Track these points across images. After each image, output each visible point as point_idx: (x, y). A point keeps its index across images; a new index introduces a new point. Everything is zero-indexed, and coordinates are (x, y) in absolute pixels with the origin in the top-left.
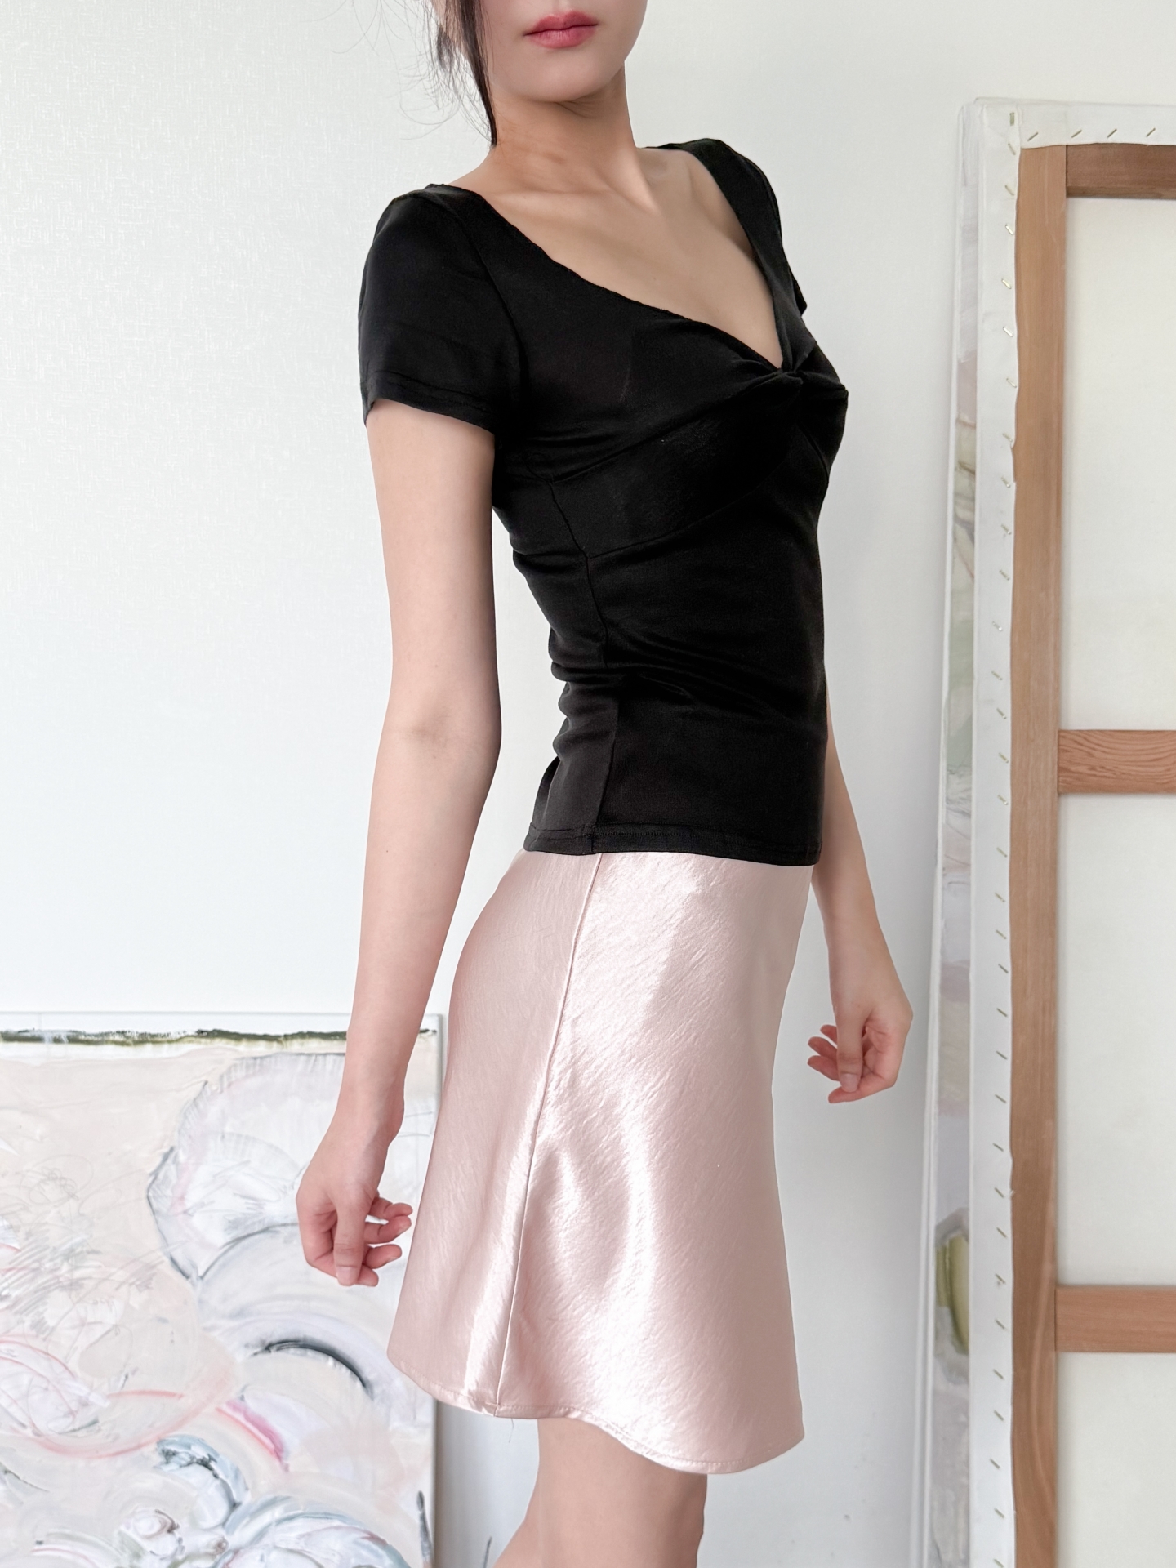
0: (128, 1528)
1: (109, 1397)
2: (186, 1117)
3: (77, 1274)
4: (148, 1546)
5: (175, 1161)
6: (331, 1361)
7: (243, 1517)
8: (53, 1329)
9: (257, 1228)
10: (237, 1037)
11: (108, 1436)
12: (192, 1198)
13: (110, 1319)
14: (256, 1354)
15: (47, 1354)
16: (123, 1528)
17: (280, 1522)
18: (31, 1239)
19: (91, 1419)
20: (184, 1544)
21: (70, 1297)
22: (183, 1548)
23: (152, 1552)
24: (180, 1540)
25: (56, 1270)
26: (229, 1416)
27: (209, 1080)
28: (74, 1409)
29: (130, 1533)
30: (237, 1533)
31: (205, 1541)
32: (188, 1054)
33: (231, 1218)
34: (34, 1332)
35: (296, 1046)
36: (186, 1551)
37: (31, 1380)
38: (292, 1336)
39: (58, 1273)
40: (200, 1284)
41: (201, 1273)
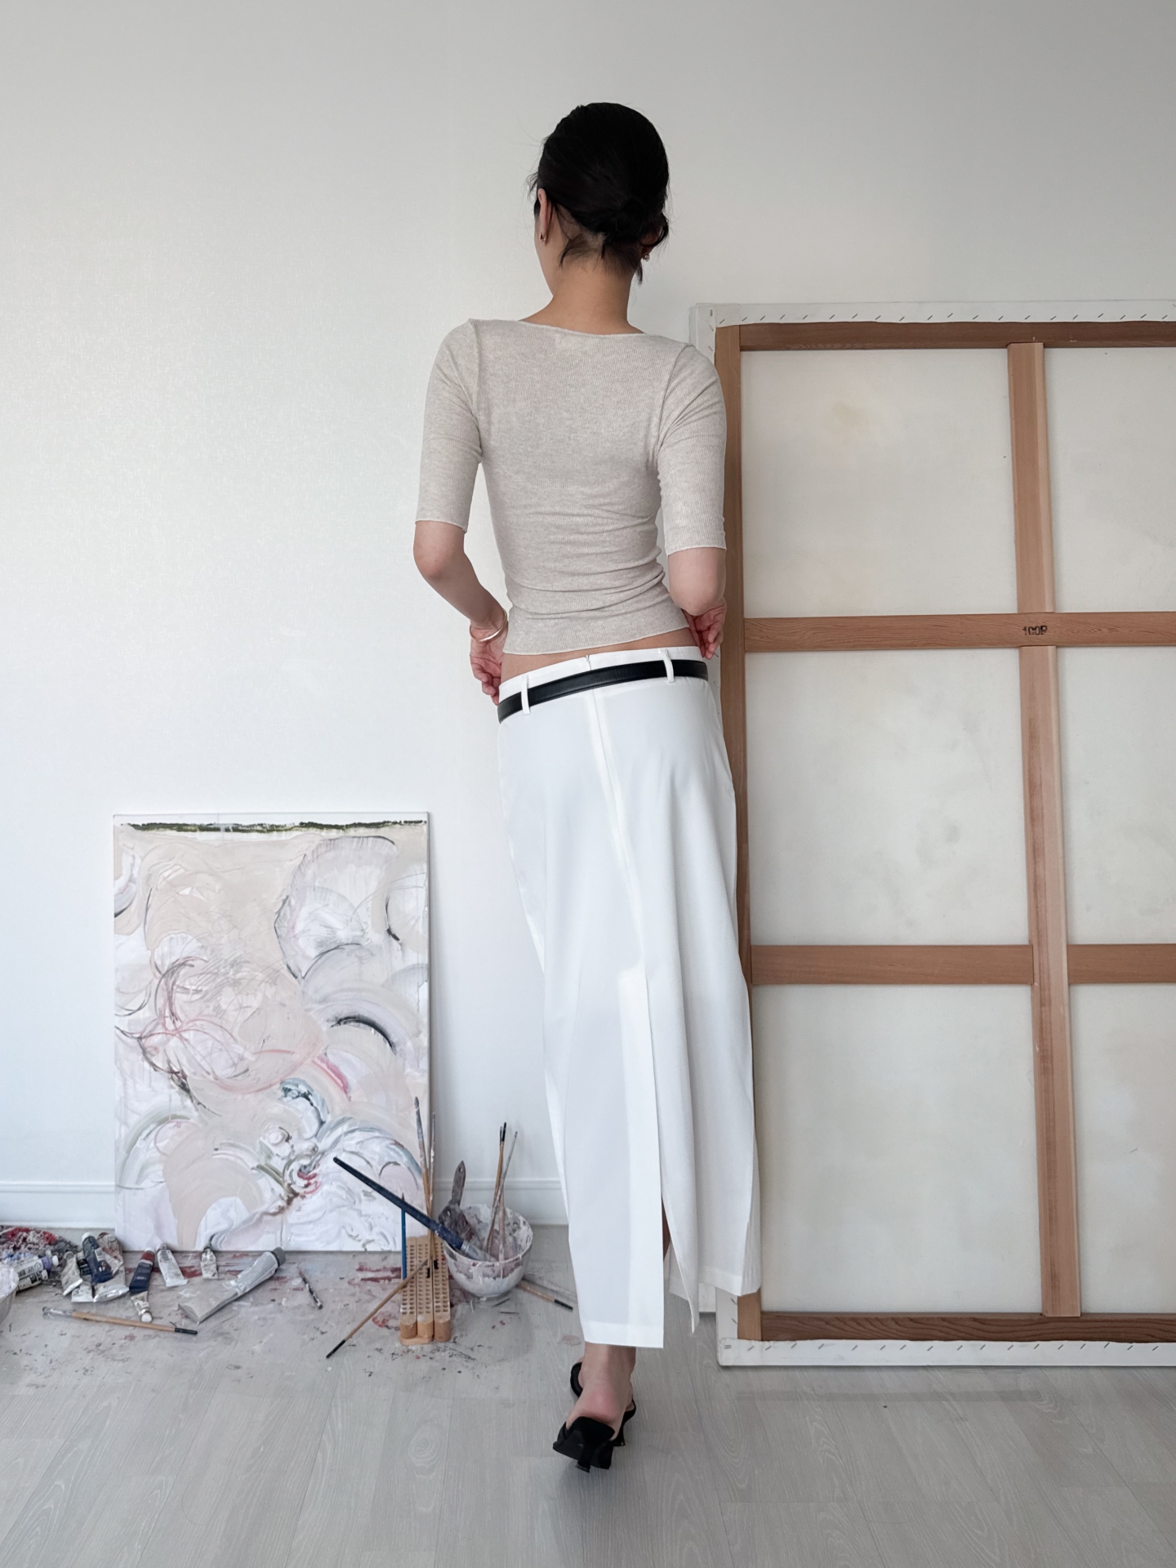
0: (264, 1139)
1: (254, 1054)
2: (294, 877)
3: (239, 976)
4: (275, 1150)
5: (290, 905)
6: (373, 1030)
7: (326, 1132)
8: (225, 1011)
9: (333, 947)
10: (321, 827)
11: (254, 1079)
12: (300, 927)
13: (256, 1005)
14: (332, 1026)
15: (221, 1027)
16: (261, 1139)
17: (347, 1133)
18: (213, 954)
19: (245, 1069)
20: (295, 1148)
21: (234, 990)
22: (294, 1151)
23: (277, 1155)
24: (292, 1146)
25: (228, 973)
26: (318, 1065)
27: (306, 853)
28: (236, 1062)
29: (265, 1142)
30: (323, 1141)
31: (305, 1146)
32: (296, 837)
33: (319, 940)
34: (215, 1014)
35: (352, 832)
36: (296, 1153)
37: (213, 1044)
38: (352, 1015)
39: (227, 976)
40: (303, 982)
41: (303, 975)
